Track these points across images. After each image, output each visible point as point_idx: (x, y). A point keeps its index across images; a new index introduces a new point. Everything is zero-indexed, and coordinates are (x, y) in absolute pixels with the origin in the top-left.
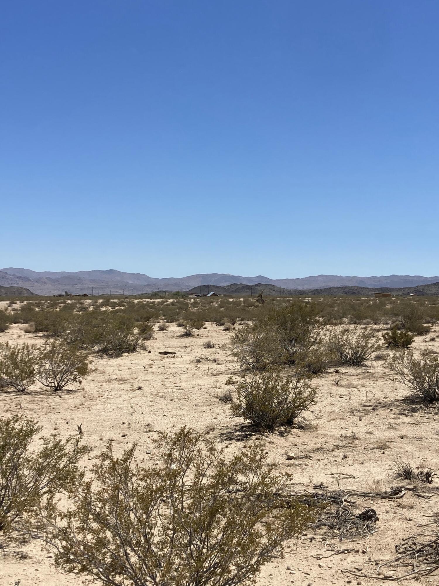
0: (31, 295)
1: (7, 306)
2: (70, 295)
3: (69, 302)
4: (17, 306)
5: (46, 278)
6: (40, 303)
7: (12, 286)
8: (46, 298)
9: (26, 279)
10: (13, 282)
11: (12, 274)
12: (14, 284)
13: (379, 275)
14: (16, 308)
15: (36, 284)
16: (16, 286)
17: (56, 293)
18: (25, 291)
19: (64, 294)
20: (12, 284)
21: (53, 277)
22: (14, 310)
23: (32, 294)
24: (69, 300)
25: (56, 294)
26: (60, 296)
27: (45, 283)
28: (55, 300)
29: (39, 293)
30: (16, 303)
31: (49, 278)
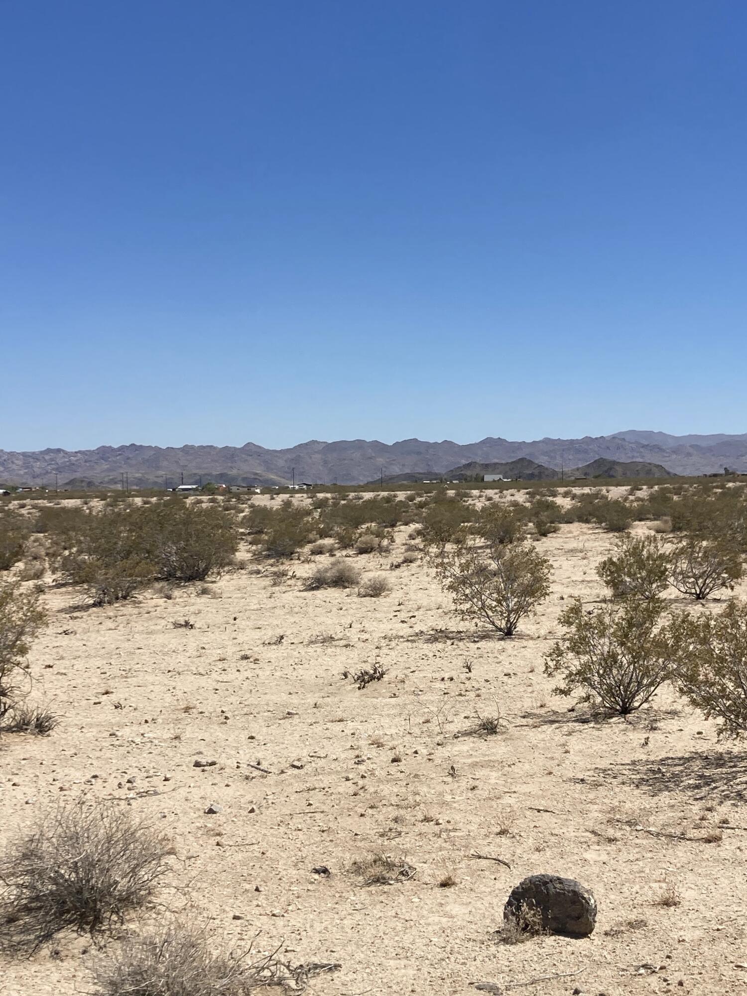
0: (667, 476)
1: (625, 493)
2: (733, 473)
3: (730, 485)
4: (644, 493)
5: (690, 446)
6: (681, 488)
7: (634, 460)
8: (691, 480)
9: (657, 448)
10: (636, 454)
11: (633, 441)
12: (637, 457)
14: (641, 497)
15: (674, 456)
16: (641, 460)
17: (710, 471)
18: (655, 470)
19: (722, 472)
20: (633, 457)
21: (704, 444)
22: (638, 499)
23: (669, 473)
24: (730, 481)
25: (708, 474)
26: (715, 475)
27: (689, 455)
28: (707, 481)
29: (679, 471)
30: (641, 489)
31: (697, 446)
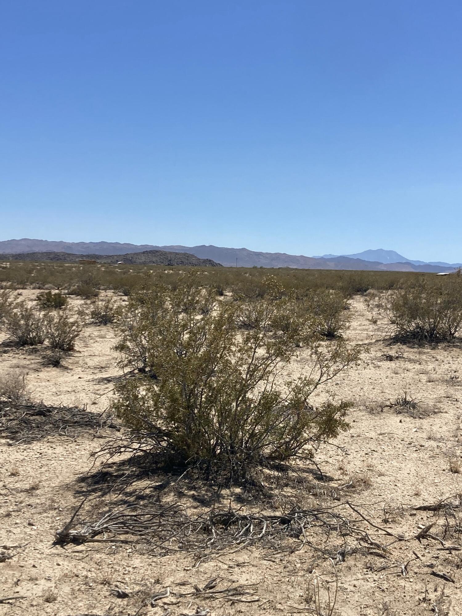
13: (88, 242)
